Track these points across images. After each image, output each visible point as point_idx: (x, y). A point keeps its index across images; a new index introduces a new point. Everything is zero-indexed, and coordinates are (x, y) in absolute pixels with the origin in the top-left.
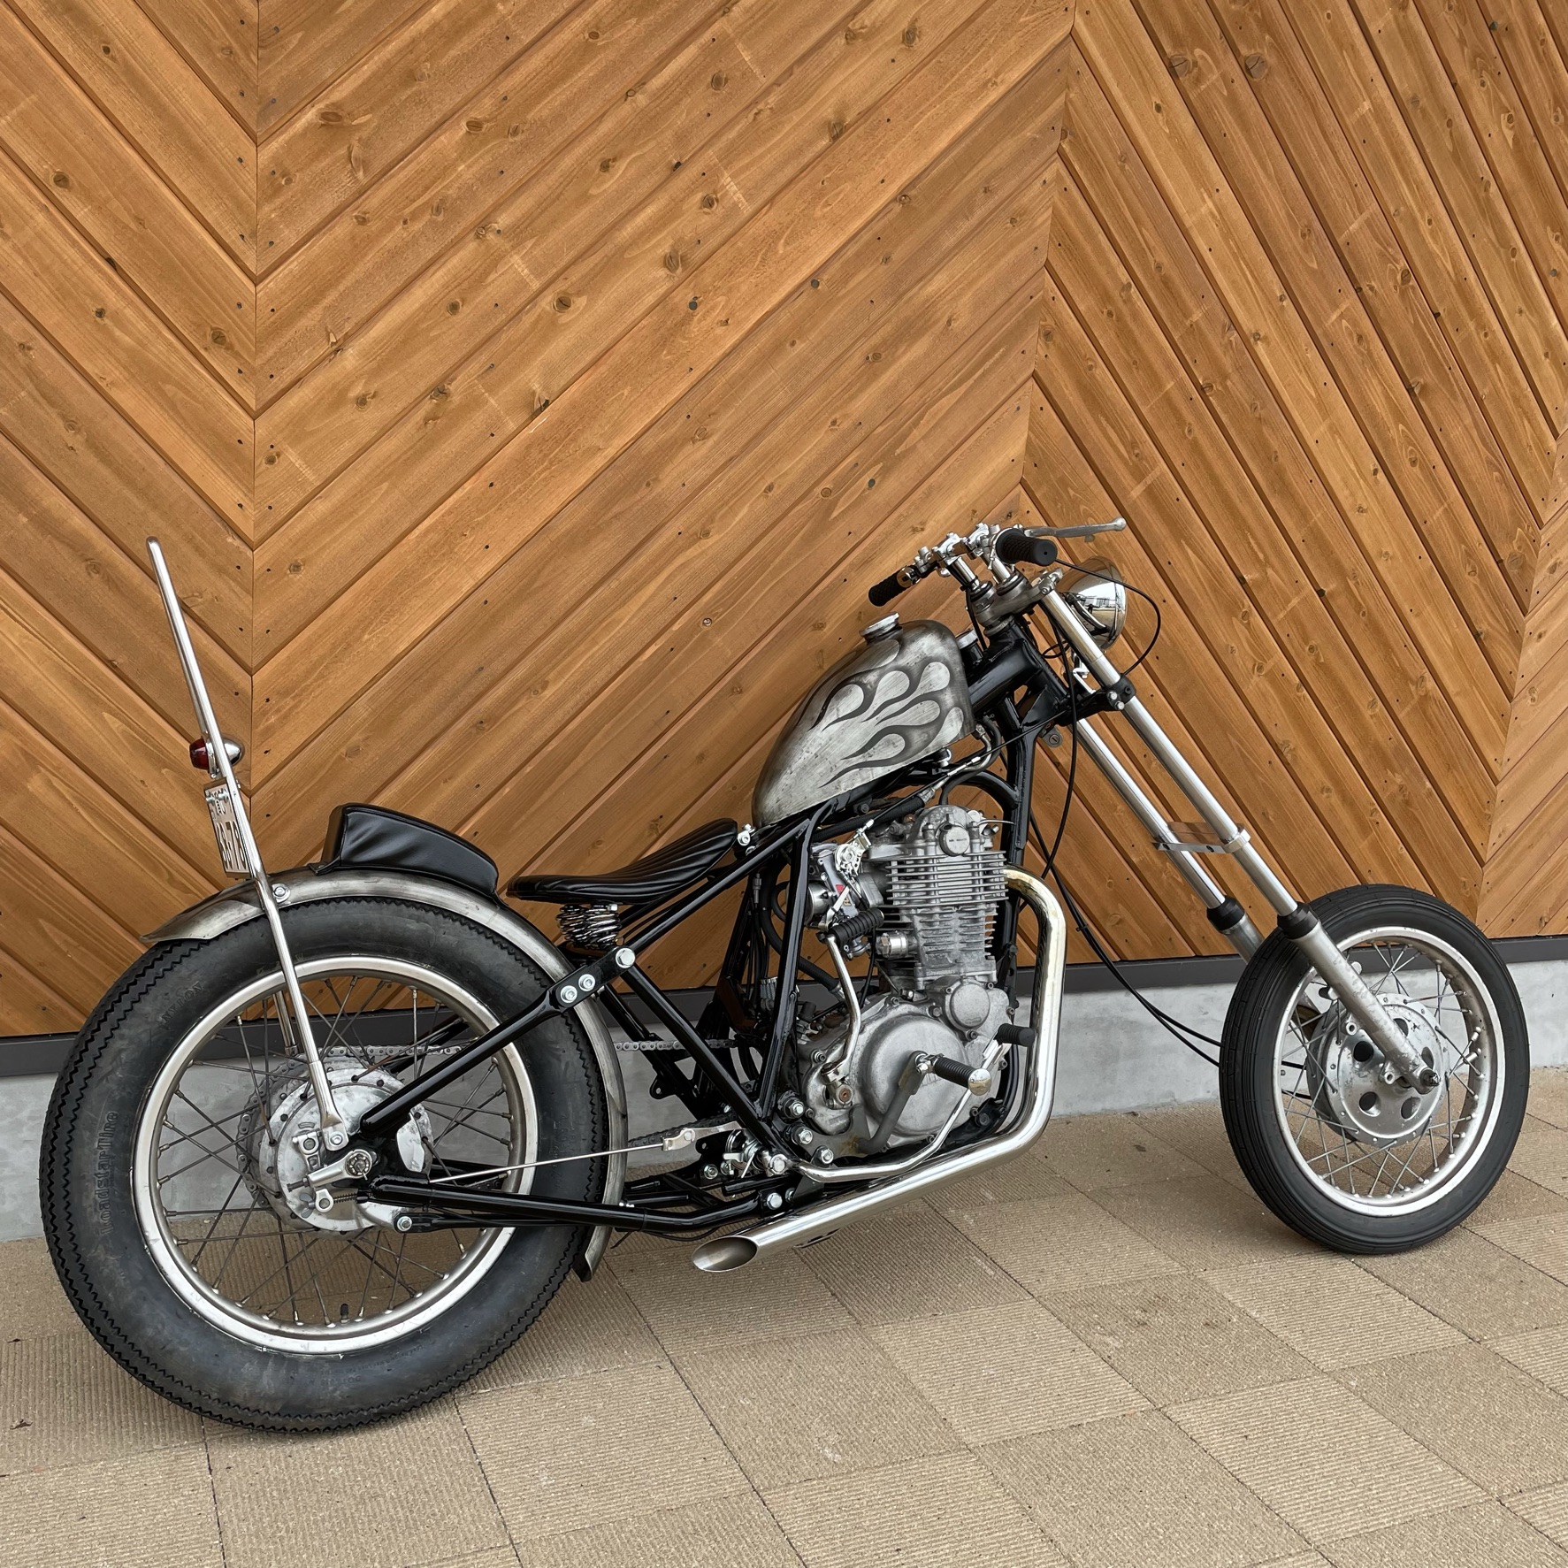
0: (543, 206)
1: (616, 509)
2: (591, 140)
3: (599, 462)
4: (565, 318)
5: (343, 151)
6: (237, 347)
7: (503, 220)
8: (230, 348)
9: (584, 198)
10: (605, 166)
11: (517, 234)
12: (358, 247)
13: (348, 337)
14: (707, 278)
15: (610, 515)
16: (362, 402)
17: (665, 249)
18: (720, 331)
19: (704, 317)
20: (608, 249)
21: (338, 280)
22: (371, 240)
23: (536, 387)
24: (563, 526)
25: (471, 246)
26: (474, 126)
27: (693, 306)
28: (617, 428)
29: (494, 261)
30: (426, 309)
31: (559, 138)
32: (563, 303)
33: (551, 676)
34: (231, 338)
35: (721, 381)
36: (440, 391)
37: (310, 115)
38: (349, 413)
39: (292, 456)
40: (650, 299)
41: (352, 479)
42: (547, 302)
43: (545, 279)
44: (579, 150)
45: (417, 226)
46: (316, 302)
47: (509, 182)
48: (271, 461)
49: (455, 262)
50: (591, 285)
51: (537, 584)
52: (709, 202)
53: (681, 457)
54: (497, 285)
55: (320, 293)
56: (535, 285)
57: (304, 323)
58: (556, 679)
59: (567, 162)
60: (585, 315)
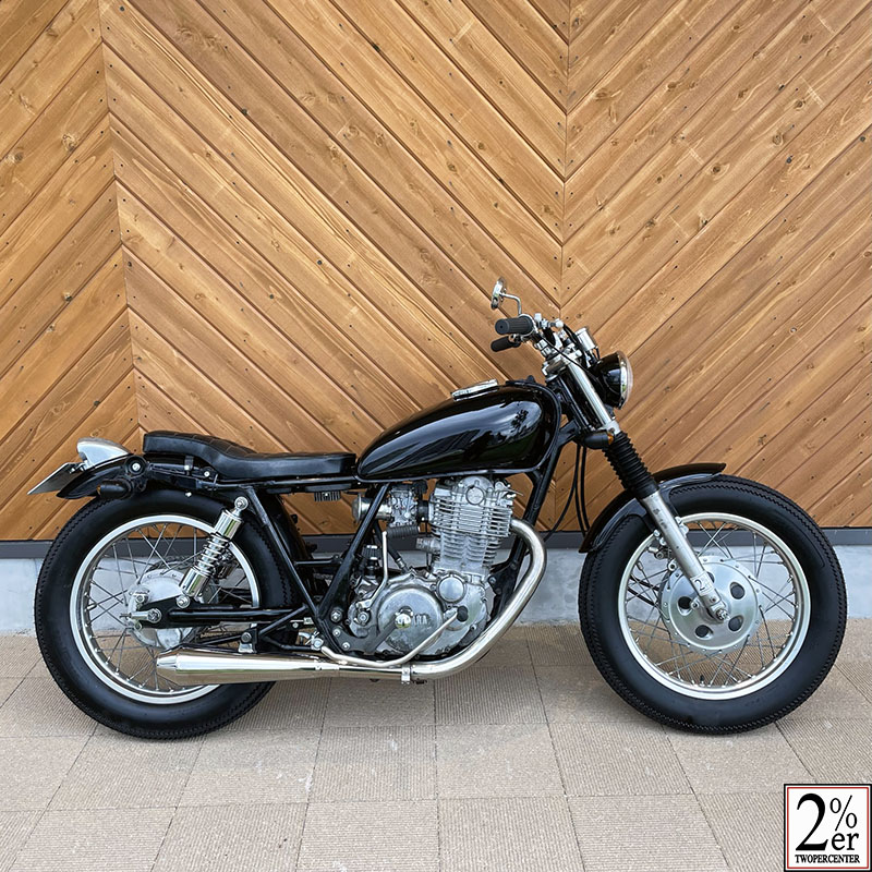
0: (707, 121)
1: (742, 274)
2: (734, 82)
3: (734, 250)
4: (717, 177)
5: (607, 110)
6: (556, 214)
7: (686, 132)
8: (552, 213)
9: (730, 112)
10: (741, 95)
11: (692, 138)
12: (613, 156)
13: (607, 202)
14: (798, 144)
15: (739, 277)
16: (613, 232)
17: (774, 133)
18: (804, 172)
19: (795, 167)
20: (741, 138)
21: (602, 175)
22: (618, 152)
23: (701, 215)
24: (713, 285)
25: (669, 147)
26: (672, 86)
27: (789, 161)
28: (744, 232)
29: (680, 153)
30: (646, 183)
31: (716, 85)
32: (716, 170)
33: (705, 363)
34: (552, 209)
35: (805, 199)
36: (651, 223)
37: (592, 95)
38: (606, 239)
39: (579, 263)
40: (765, 161)
41: (608, 270)
42: (708, 170)
43: (707, 159)
44: (727, 89)
45: (642, 141)
46: (592, 186)
47: (690, 112)
48: (569, 266)
49: (660, 157)
50: (732, 158)
51: (699, 316)
52: (799, 104)
53: (780, 242)
54: (681, 166)
55: (594, 183)
56: (702, 163)
57: (586, 197)
58: (708, 365)
59: (721, 95)
60: (728, 174)
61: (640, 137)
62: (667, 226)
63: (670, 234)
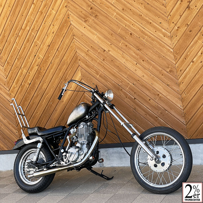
61: (16, 69)
62: (24, 85)
63: (25, 86)
